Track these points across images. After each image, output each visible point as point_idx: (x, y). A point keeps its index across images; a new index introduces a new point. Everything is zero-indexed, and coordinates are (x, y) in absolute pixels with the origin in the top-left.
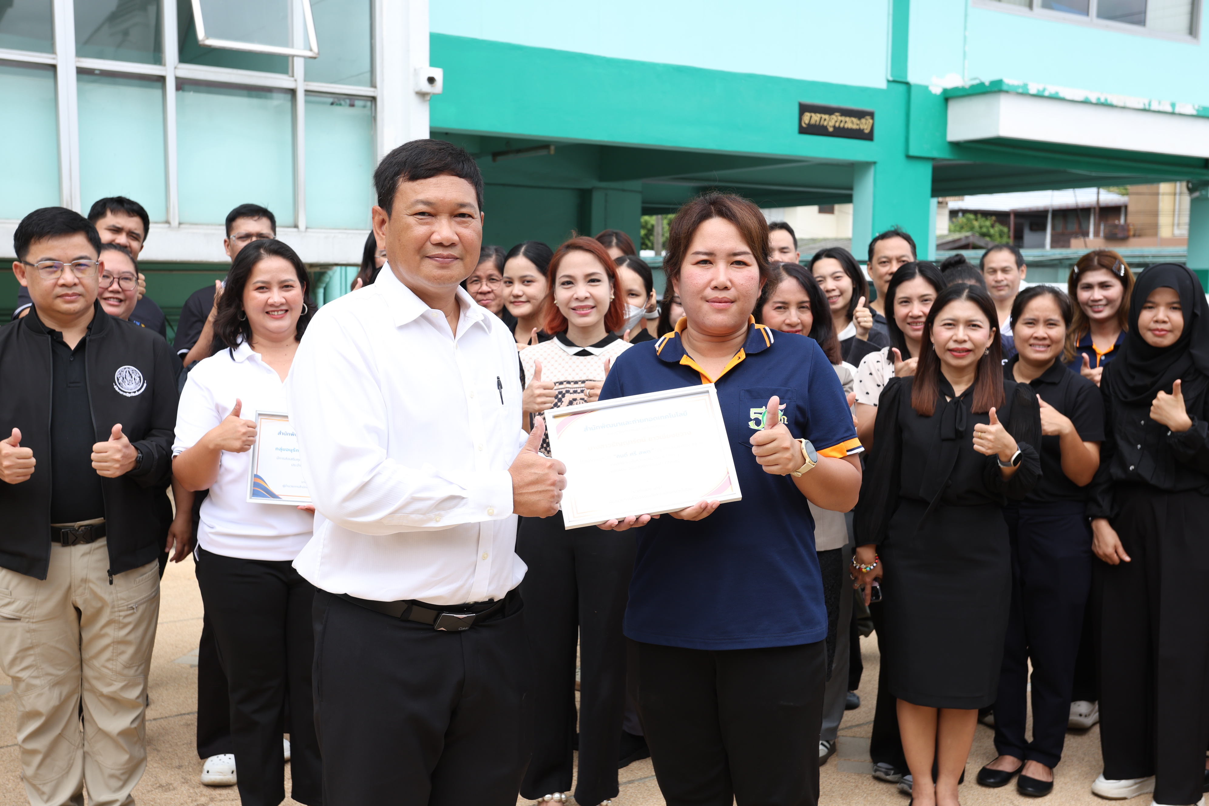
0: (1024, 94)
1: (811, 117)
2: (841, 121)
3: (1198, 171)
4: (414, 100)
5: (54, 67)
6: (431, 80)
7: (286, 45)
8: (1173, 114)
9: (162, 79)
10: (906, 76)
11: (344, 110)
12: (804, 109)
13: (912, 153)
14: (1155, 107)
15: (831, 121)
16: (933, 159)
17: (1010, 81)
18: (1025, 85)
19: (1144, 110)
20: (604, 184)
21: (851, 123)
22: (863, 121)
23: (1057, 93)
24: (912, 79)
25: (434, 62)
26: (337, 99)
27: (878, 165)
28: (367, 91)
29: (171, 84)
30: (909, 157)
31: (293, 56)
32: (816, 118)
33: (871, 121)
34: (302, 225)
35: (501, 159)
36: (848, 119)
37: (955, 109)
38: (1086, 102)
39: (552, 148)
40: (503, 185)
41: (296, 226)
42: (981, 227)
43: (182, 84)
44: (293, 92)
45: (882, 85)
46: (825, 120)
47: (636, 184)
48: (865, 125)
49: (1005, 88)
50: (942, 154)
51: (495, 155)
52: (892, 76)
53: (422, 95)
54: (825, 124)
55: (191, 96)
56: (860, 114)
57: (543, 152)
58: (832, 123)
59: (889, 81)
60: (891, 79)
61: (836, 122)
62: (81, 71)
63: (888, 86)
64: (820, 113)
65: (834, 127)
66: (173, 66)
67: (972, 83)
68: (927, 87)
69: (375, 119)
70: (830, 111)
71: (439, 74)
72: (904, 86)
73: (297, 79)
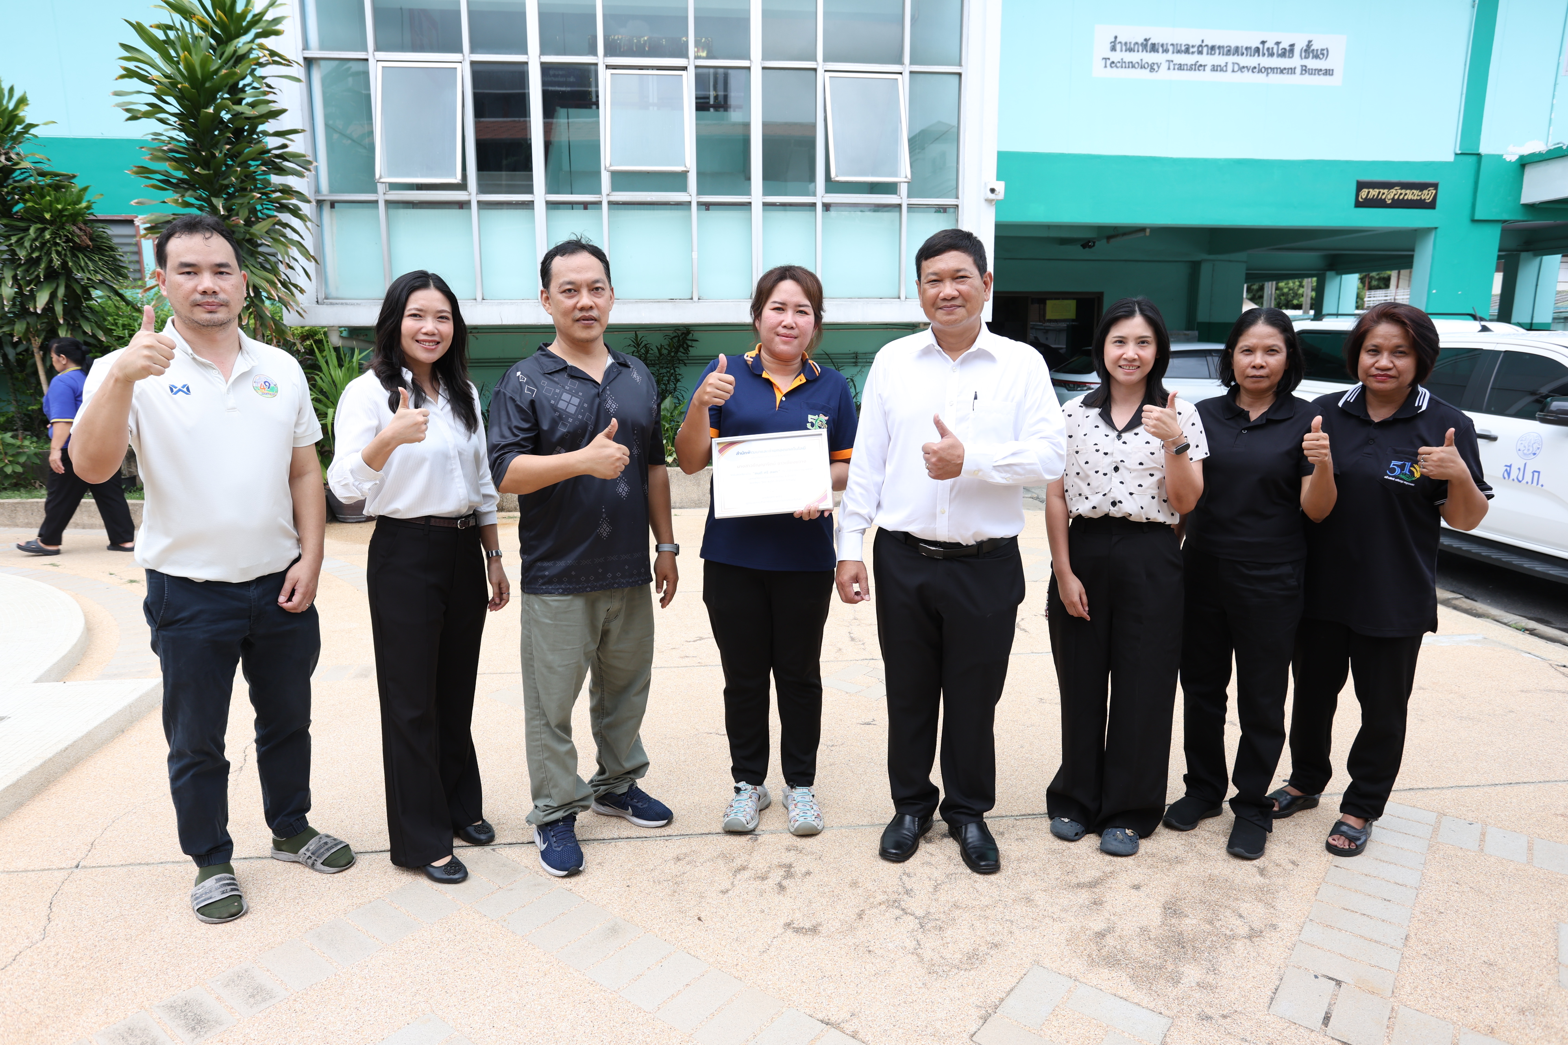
1: (1369, 192)
2: (1401, 194)
4: (984, 205)
5: (749, 204)
6: (993, 191)
7: (896, 176)
9: (814, 205)
10: (1478, 148)
12: (1361, 186)
13: (1476, 218)
15: (1389, 195)
16: (1505, 221)
20: (1212, 257)
21: (1411, 195)
22: (1425, 192)
24: (1483, 151)
25: (999, 178)
27: (1438, 230)
28: (953, 202)
29: (819, 207)
30: (1474, 221)
31: (900, 182)
32: (1374, 193)
33: (1434, 192)
34: (903, 297)
35: (1113, 241)
36: (1408, 191)
37: (1531, 175)
39: (1148, 231)
40: (1126, 261)
41: (899, 298)
43: (825, 207)
44: (900, 206)
45: (1451, 158)
46: (1384, 194)
47: (1242, 256)
48: (1427, 195)
50: (1516, 216)
51: (1109, 238)
52: (1460, 150)
53: (989, 201)
54: (1384, 197)
55: (831, 214)
56: (1422, 187)
57: (1141, 234)
58: (1391, 196)
59: (1456, 154)
60: (1459, 152)
61: (1395, 195)
62: (765, 204)
63: (1455, 159)
64: (1379, 188)
65: (1393, 199)
66: (821, 196)
67: (1552, 148)
68: (1500, 157)
69: (957, 221)
70: (1389, 186)
71: (1000, 187)
72: (1474, 158)
73: (902, 198)
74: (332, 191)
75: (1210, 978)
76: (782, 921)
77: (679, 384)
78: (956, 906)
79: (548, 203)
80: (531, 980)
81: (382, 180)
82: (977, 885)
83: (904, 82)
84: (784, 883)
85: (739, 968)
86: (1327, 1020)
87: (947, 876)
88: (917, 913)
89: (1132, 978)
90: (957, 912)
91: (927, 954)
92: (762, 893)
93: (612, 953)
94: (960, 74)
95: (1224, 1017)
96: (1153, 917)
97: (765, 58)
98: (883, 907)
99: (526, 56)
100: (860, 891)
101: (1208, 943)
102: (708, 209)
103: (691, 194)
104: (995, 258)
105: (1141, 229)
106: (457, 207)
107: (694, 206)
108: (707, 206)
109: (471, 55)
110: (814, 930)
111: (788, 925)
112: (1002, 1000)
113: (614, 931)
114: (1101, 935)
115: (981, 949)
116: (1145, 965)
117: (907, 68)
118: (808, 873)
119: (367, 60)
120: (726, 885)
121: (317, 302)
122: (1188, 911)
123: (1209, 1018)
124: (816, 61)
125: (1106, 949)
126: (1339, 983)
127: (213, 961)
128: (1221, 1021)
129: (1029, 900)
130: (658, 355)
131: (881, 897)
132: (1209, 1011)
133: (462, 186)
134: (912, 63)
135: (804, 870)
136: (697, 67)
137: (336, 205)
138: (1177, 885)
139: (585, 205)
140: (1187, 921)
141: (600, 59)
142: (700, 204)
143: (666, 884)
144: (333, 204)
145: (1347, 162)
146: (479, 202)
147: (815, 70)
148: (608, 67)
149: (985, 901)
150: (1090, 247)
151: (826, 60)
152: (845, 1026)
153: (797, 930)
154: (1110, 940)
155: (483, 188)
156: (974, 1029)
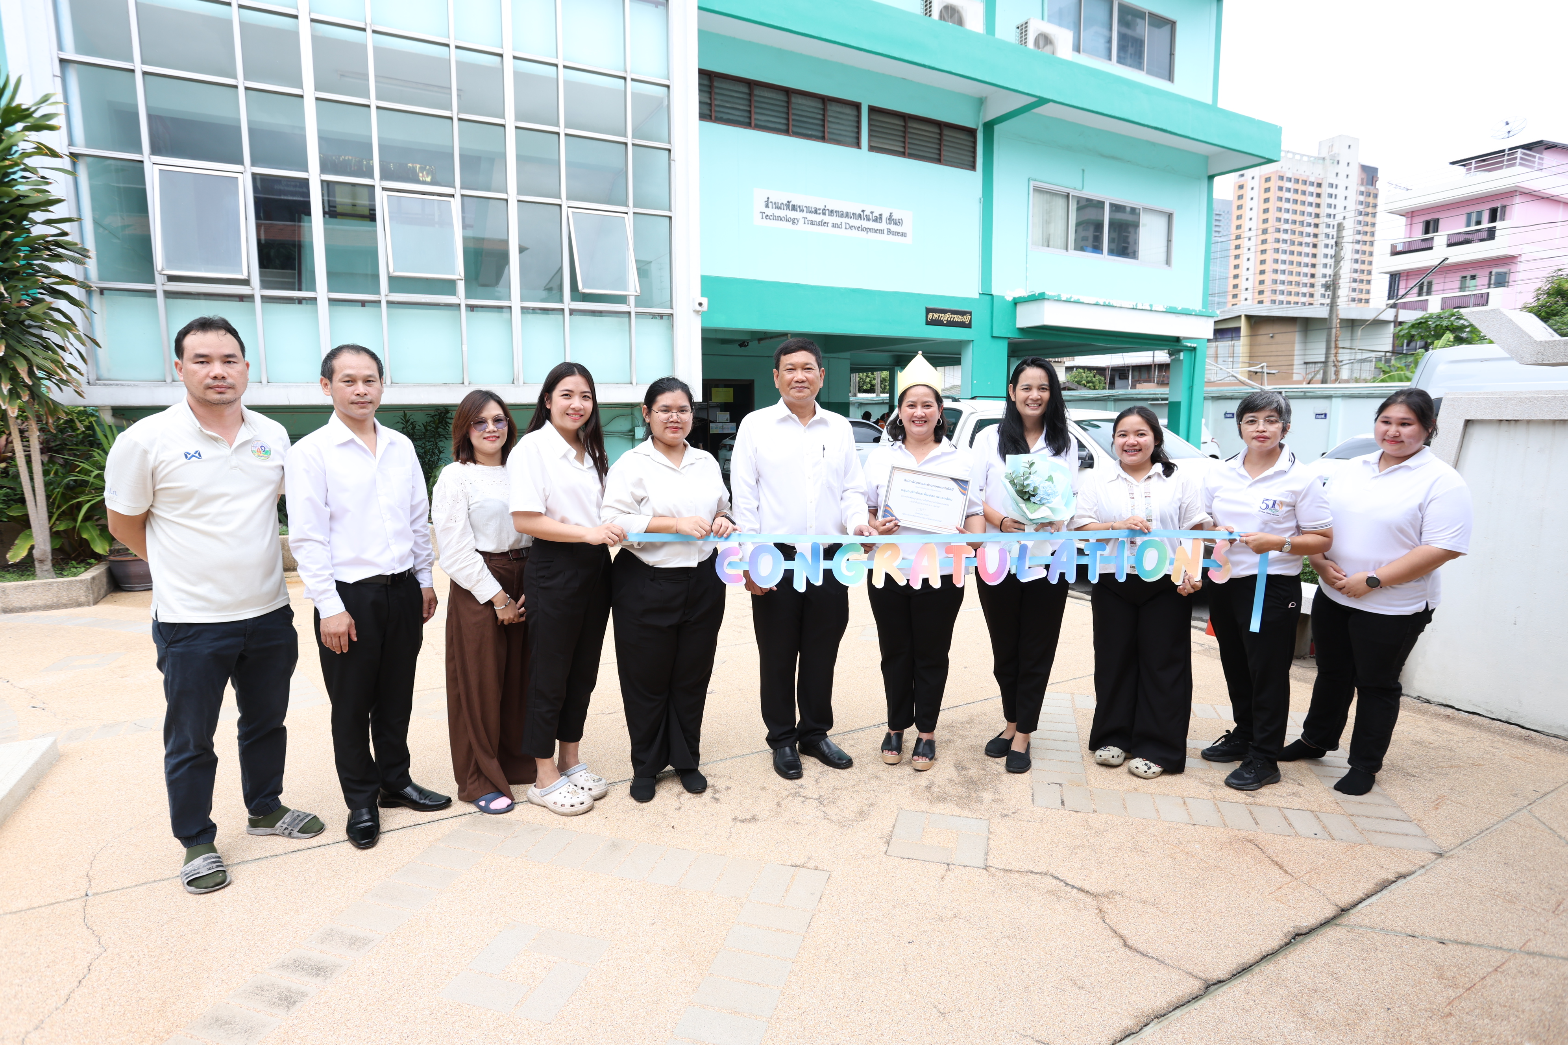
0: (1059, 300)
1: (933, 315)
2: (951, 318)
3: (1172, 343)
4: (693, 315)
5: (510, 307)
6: (700, 304)
7: (625, 290)
8: (1151, 310)
9: (563, 310)
10: (991, 291)
11: (657, 322)
12: (929, 311)
13: (994, 335)
14: (1139, 307)
15: (945, 318)
16: (1009, 338)
17: (1049, 293)
18: (1059, 295)
19: (1133, 309)
20: (827, 355)
21: (957, 318)
22: (965, 317)
23: (1079, 299)
24: (994, 293)
25: (702, 296)
26: (654, 316)
27: (973, 342)
28: (669, 311)
29: (567, 312)
30: (993, 337)
31: (629, 295)
32: (936, 315)
33: (970, 317)
34: (634, 383)
36: (955, 316)
37: (1020, 309)
38: (1096, 304)
39: (789, 335)
41: (631, 383)
42: (1087, 377)
43: (572, 312)
44: (629, 313)
45: (977, 296)
46: (942, 317)
47: (847, 355)
48: (966, 319)
49: (1046, 297)
50: (1014, 335)
51: (760, 340)
52: (981, 291)
53: (697, 312)
54: (942, 319)
55: (577, 318)
56: (963, 313)
58: (946, 319)
60: (981, 293)
61: (948, 318)
62: (522, 308)
63: (980, 297)
64: (939, 313)
65: (949, 321)
66: (568, 303)
67: (1030, 294)
68: (1003, 297)
69: (673, 325)
70: (944, 312)
71: (705, 301)
72: (990, 297)
73: (631, 307)
74: (101, 278)
75: (997, 796)
76: (729, 818)
77: (441, 456)
78: (835, 789)
79: (331, 300)
80: (575, 887)
81: (164, 272)
82: (841, 775)
83: (629, 220)
84: (717, 796)
85: (718, 849)
86: (1063, 803)
87: (820, 773)
88: (814, 797)
89: (957, 805)
90: (838, 792)
91: (835, 818)
92: (705, 805)
93: (623, 859)
94: (670, 218)
95: (1014, 813)
96: (953, 773)
97: (519, 193)
98: (790, 798)
99: (307, 174)
100: (769, 791)
101: (988, 780)
102: (472, 311)
103: (460, 297)
104: (703, 354)
105: (785, 335)
106: (238, 299)
107: (463, 307)
108: (471, 308)
109: (252, 168)
110: (754, 818)
111: (735, 819)
112: (892, 832)
113: (615, 846)
114: (928, 787)
115: (864, 808)
116: (961, 798)
117: (631, 210)
118: (728, 788)
119: (142, 162)
120: (677, 805)
121: (88, 383)
122: (969, 766)
123: (1006, 815)
124: (560, 198)
125: (935, 794)
126: (1061, 785)
127: (295, 930)
128: (1013, 815)
129: (877, 778)
130: (424, 431)
131: (785, 793)
132: (1005, 812)
133: (246, 282)
134: (634, 206)
135: (724, 787)
136: (462, 196)
137: (105, 292)
138: (956, 754)
139: (363, 303)
140: (971, 771)
141: (377, 182)
142: (467, 306)
143: (633, 812)
144: (102, 291)
145: (919, 295)
146: (262, 297)
147: (560, 206)
148: (384, 189)
149: (852, 783)
150: (745, 346)
151: (568, 198)
152: (808, 865)
153: (743, 821)
154: (935, 789)
155: (265, 285)
156: (885, 850)
